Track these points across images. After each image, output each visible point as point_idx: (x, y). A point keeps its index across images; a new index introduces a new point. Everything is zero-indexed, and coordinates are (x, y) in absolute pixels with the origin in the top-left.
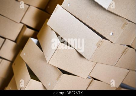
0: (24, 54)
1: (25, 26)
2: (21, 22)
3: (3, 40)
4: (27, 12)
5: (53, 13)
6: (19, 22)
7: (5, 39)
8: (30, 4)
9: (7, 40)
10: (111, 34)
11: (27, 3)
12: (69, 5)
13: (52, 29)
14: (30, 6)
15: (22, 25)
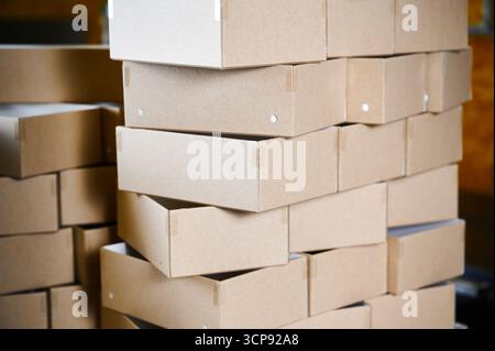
0: (111, 296)
1: (79, 229)
2: (61, 227)
3: (44, 294)
4: (63, 193)
5: (118, 153)
6: (55, 227)
7: (47, 290)
8: (57, 169)
9: (53, 290)
10: (273, 119)
11: (49, 170)
12: (140, 112)
13: (139, 194)
14: (62, 174)
15: (70, 230)
